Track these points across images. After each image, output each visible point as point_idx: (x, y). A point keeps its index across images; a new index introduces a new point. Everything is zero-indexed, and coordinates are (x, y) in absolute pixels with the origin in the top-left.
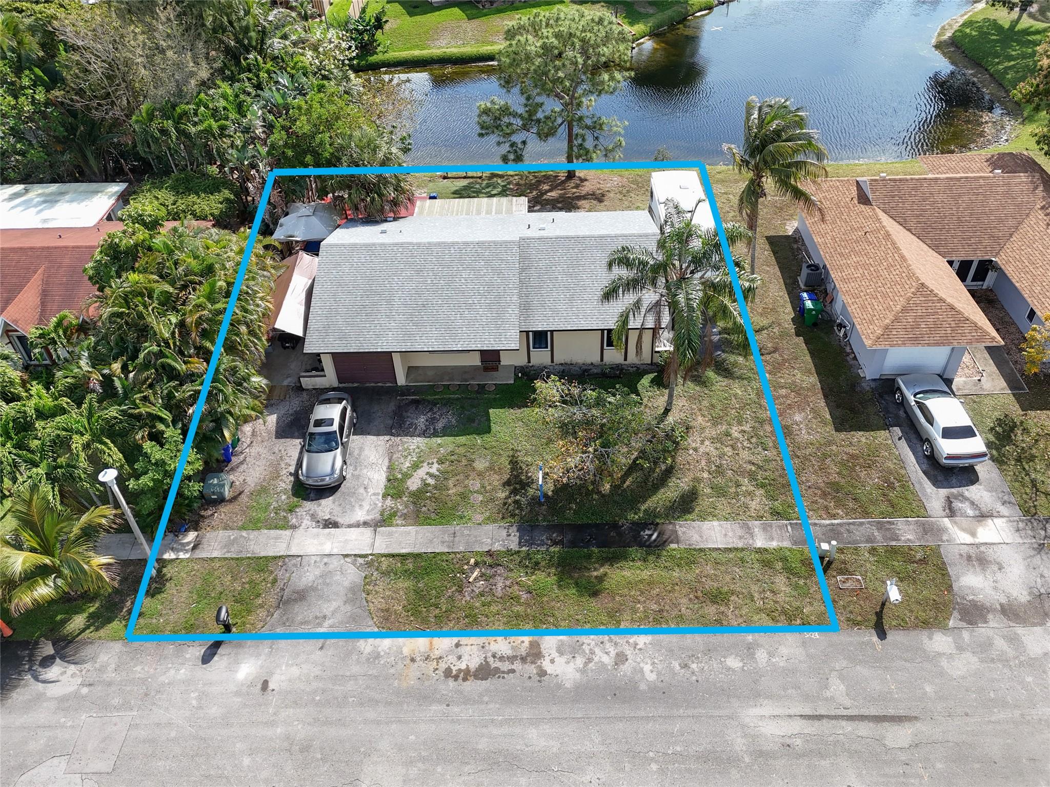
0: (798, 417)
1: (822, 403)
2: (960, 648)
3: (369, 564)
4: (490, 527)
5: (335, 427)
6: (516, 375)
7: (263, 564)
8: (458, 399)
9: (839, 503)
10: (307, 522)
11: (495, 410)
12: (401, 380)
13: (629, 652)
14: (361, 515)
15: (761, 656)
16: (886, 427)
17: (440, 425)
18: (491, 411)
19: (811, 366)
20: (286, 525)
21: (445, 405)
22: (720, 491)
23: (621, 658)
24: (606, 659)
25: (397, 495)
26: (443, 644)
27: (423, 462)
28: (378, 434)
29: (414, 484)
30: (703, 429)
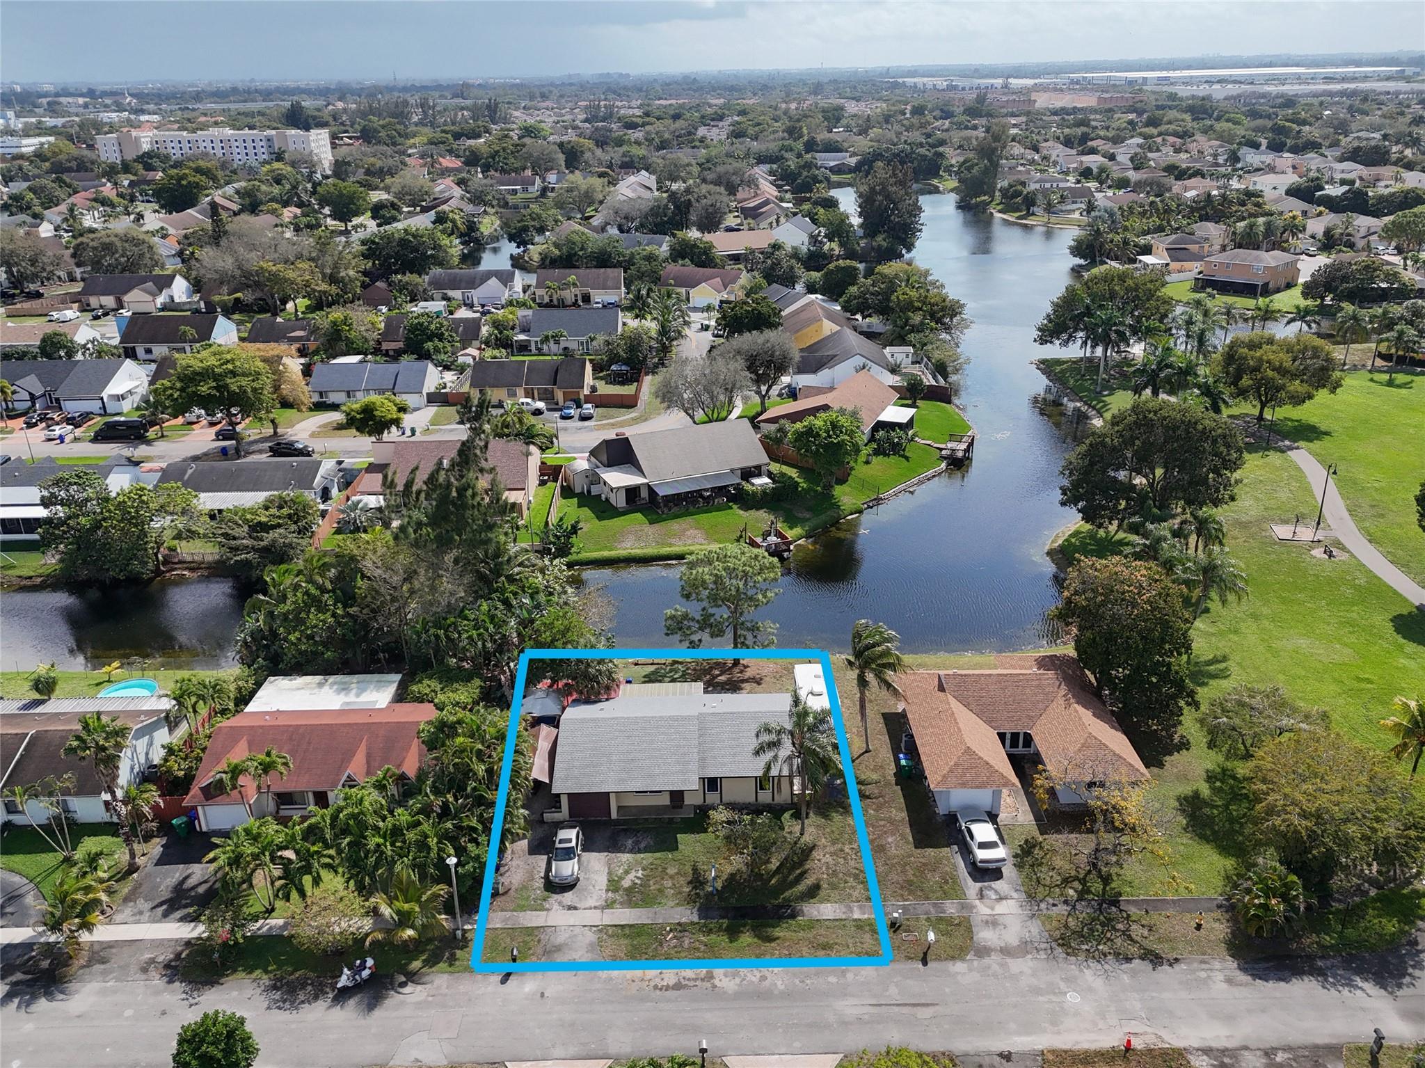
0: (890, 840)
1: (908, 830)
2: (970, 970)
3: (601, 931)
4: (680, 909)
5: (573, 844)
6: (695, 811)
7: (531, 931)
9: (911, 892)
10: (556, 906)
11: (681, 835)
12: (614, 815)
13: (768, 974)
14: (592, 902)
15: (850, 976)
16: (948, 846)
17: (642, 845)
18: (678, 836)
19: (904, 805)
20: (542, 909)
21: (646, 832)
22: (833, 886)
23: (763, 978)
24: (754, 979)
25: (616, 891)
26: (651, 973)
27: (632, 870)
28: (599, 851)
29: (626, 883)
30: (825, 847)
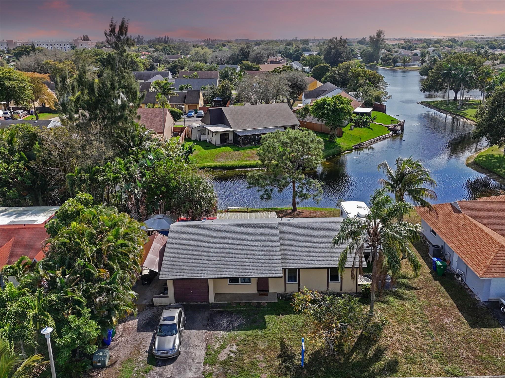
0: (447, 321)
1: (459, 314)
5: (176, 321)
6: (279, 298)
8: (246, 310)
9: (485, 367)
11: (268, 316)
12: (212, 300)
14: (190, 374)
16: (500, 325)
17: (236, 325)
18: (266, 316)
19: (447, 295)
21: (238, 313)
22: (411, 361)
25: (212, 363)
27: (227, 345)
28: (199, 329)
29: (222, 356)
30: (393, 326)
